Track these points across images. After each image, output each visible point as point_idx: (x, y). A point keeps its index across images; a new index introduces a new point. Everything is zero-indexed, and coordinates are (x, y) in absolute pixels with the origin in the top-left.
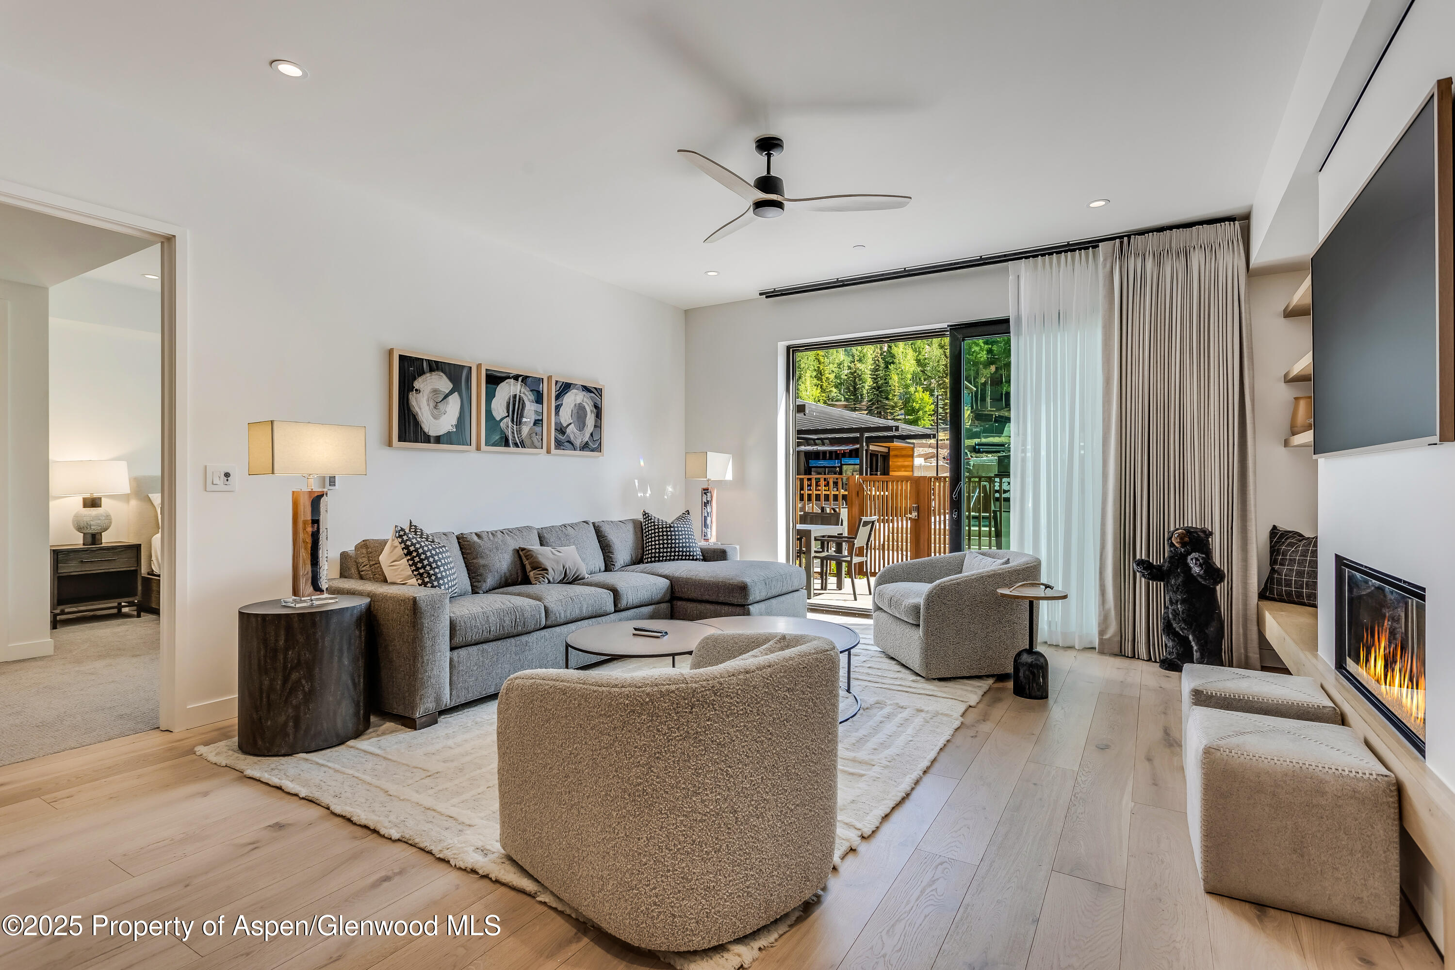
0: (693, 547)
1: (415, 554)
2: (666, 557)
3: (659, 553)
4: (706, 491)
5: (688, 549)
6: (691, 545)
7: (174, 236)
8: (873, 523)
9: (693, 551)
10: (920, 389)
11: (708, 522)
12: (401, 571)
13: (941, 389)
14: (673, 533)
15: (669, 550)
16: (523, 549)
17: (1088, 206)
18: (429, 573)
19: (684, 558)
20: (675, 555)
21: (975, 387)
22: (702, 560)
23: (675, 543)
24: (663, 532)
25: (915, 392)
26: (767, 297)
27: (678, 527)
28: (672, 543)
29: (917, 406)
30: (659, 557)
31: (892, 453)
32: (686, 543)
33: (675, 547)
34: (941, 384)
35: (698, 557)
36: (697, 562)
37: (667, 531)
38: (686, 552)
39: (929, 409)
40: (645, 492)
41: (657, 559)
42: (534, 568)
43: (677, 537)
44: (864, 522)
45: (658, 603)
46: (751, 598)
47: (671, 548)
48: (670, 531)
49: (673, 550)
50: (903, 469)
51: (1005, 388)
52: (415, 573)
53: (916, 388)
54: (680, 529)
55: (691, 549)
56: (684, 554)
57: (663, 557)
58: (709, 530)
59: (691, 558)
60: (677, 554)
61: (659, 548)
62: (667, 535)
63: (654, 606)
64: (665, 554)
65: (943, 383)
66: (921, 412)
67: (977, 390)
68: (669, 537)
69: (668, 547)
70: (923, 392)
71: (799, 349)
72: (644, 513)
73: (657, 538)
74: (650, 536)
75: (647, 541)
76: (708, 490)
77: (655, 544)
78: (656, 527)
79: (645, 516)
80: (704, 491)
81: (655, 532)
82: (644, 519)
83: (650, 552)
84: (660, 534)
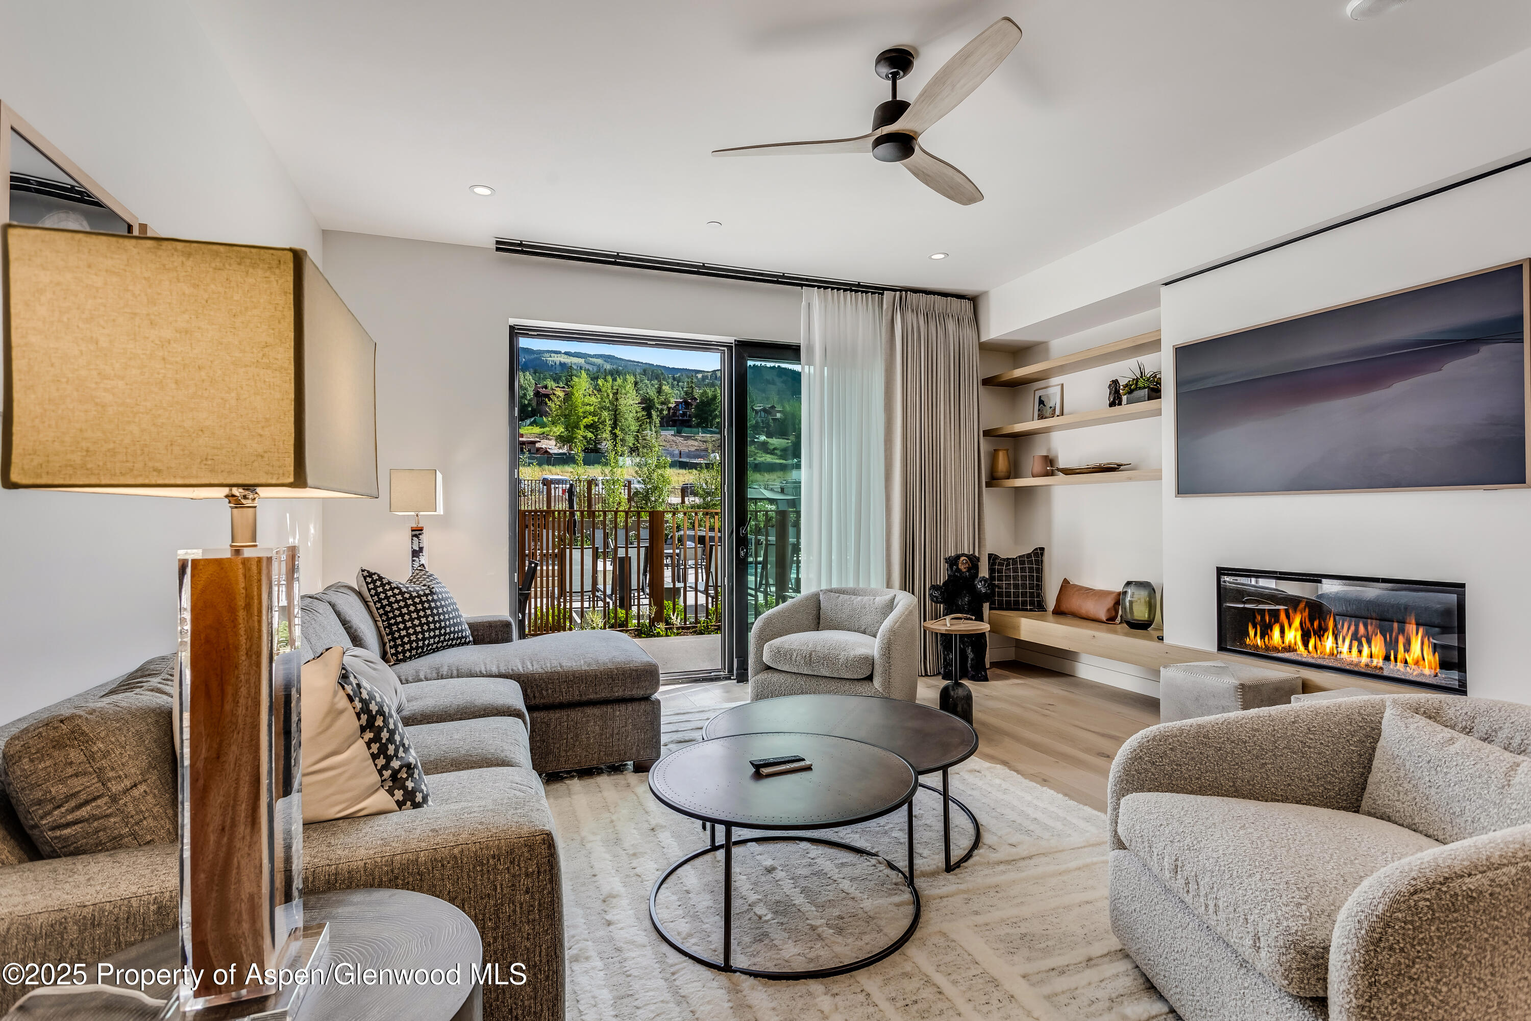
0: (463, 624)
2: (433, 644)
3: (424, 639)
4: (417, 533)
5: (459, 628)
6: (461, 619)
9: (464, 630)
15: (438, 633)
17: (930, 257)
19: (457, 642)
20: (445, 641)
23: (441, 621)
24: (422, 603)
27: (441, 593)
28: (436, 621)
30: (424, 647)
32: (456, 618)
33: (443, 627)
35: (470, 638)
36: (470, 647)
37: (428, 601)
38: (458, 632)
41: (421, 650)
47: (438, 629)
49: (442, 632)
54: (445, 596)
56: (457, 636)
57: (429, 645)
59: (464, 640)
60: (447, 637)
61: (423, 632)
62: (431, 609)
64: (432, 641)
69: (435, 629)
71: (528, 334)
72: (366, 573)
73: (414, 615)
74: (397, 613)
75: (393, 621)
76: (422, 530)
77: (414, 626)
78: (407, 596)
79: (369, 580)
80: (414, 533)
81: (407, 606)
82: (367, 584)
83: (406, 640)
84: (412, 608)
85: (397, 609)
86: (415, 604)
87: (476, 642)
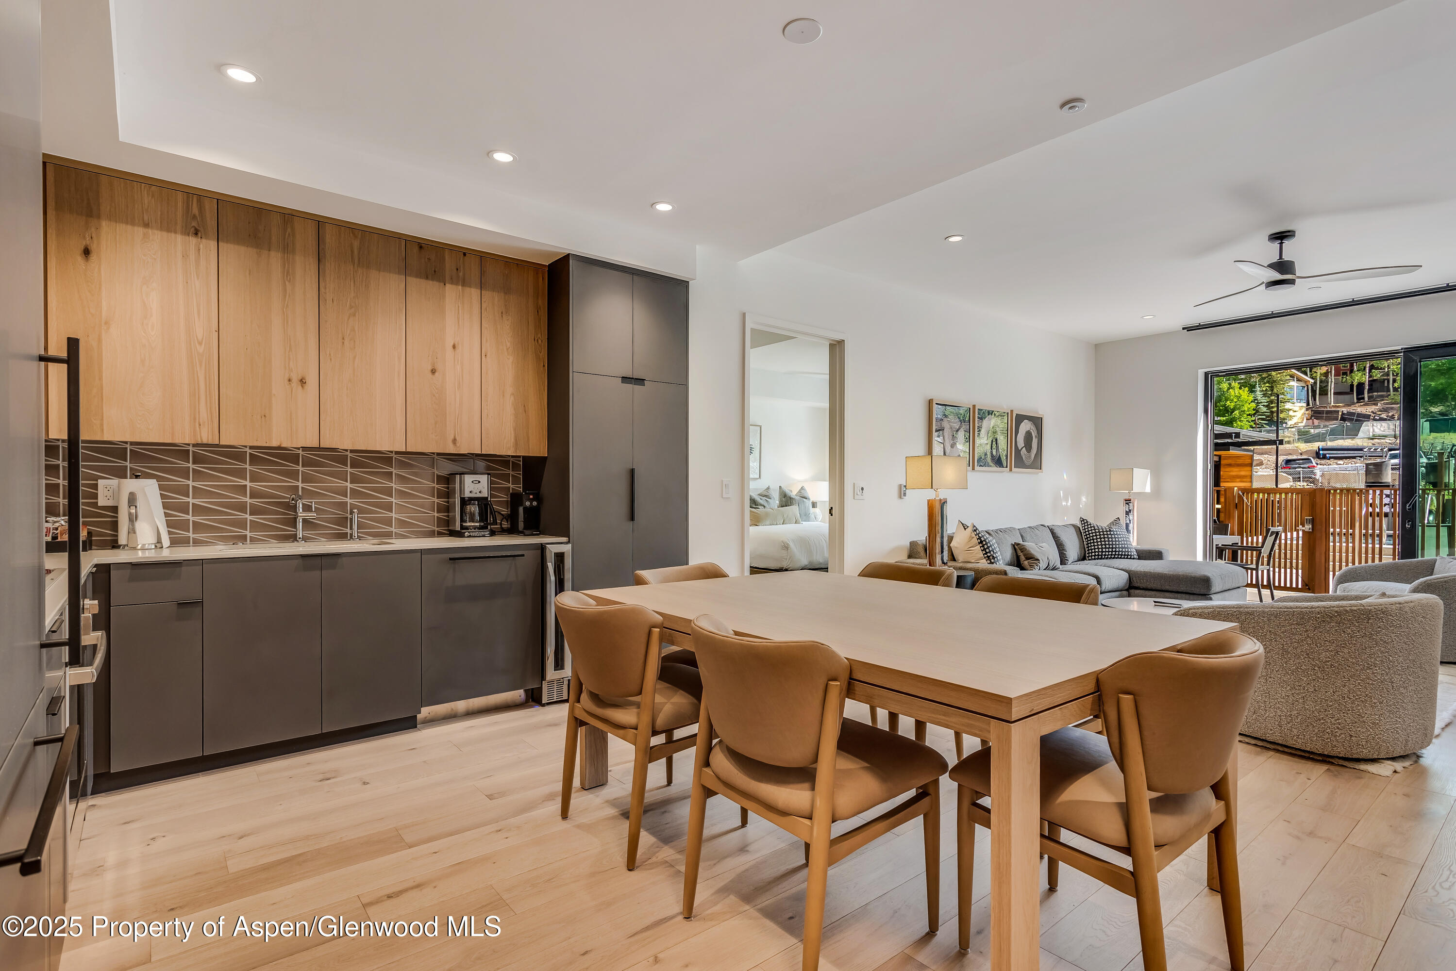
0: (1131, 548)
1: (984, 543)
2: (1108, 555)
3: (1102, 552)
4: (1128, 502)
5: (1127, 550)
6: (1129, 546)
7: (844, 341)
8: (1277, 533)
9: (1131, 552)
10: (1235, 385)
11: (1130, 527)
12: (976, 554)
13: (1265, 384)
14: (1113, 536)
15: (1110, 550)
16: (1018, 544)
18: (993, 556)
19: (1123, 557)
20: (1116, 554)
21: (1312, 378)
22: (1138, 559)
23: (1116, 544)
24: (1104, 535)
25: (1229, 389)
26: (1188, 331)
27: (1116, 531)
28: (1112, 545)
29: (1232, 405)
30: (1101, 555)
31: (1223, 462)
32: (1125, 544)
33: (1116, 548)
34: (1265, 378)
35: (1135, 557)
36: (1135, 560)
37: (1107, 534)
38: (1125, 552)
39: (1249, 409)
40: (1067, 501)
41: (1100, 557)
42: (1027, 559)
43: (1117, 539)
44: (1272, 532)
45: (1121, 590)
46: (1212, 592)
47: (1112, 548)
48: (1110, 534)
49: (1114, 550)
50: (1238, 480)
51: (1357, 378)
52: (985, 556)
53: (1230, 384)
54: (1118, 533)
55: (1129, 550)
56: (1123, 553)
57: (1105, 555)
58: (1131, 535)
59: (1129, 557)
60: (1117, 553)
61: (1102, 548)
62: (1108, 538)
63: (1119, 592)
64: (1107, 553)
65: (1267, 377)
66: (1237, 412)
67: (1315, 383)
68: (1110, 540)
69: (1110, 548)
70: (1240, 388)
71: (1218, 375)
72: (1082, 520)
73: (1099, 540)
74: (1091, 538)
75: (1089, 542)
76: (1130, 501)
77: (1098, 545)
78: (1097, 531)
79: (1083, 522)
80: (1127, 502)
81: (1096, 535)
82: (1082, 524)
83: (1093, 551)
84: (1098, 537)
85: (1091, 536)
86: (1100, 535)
87: (1139, 559)
